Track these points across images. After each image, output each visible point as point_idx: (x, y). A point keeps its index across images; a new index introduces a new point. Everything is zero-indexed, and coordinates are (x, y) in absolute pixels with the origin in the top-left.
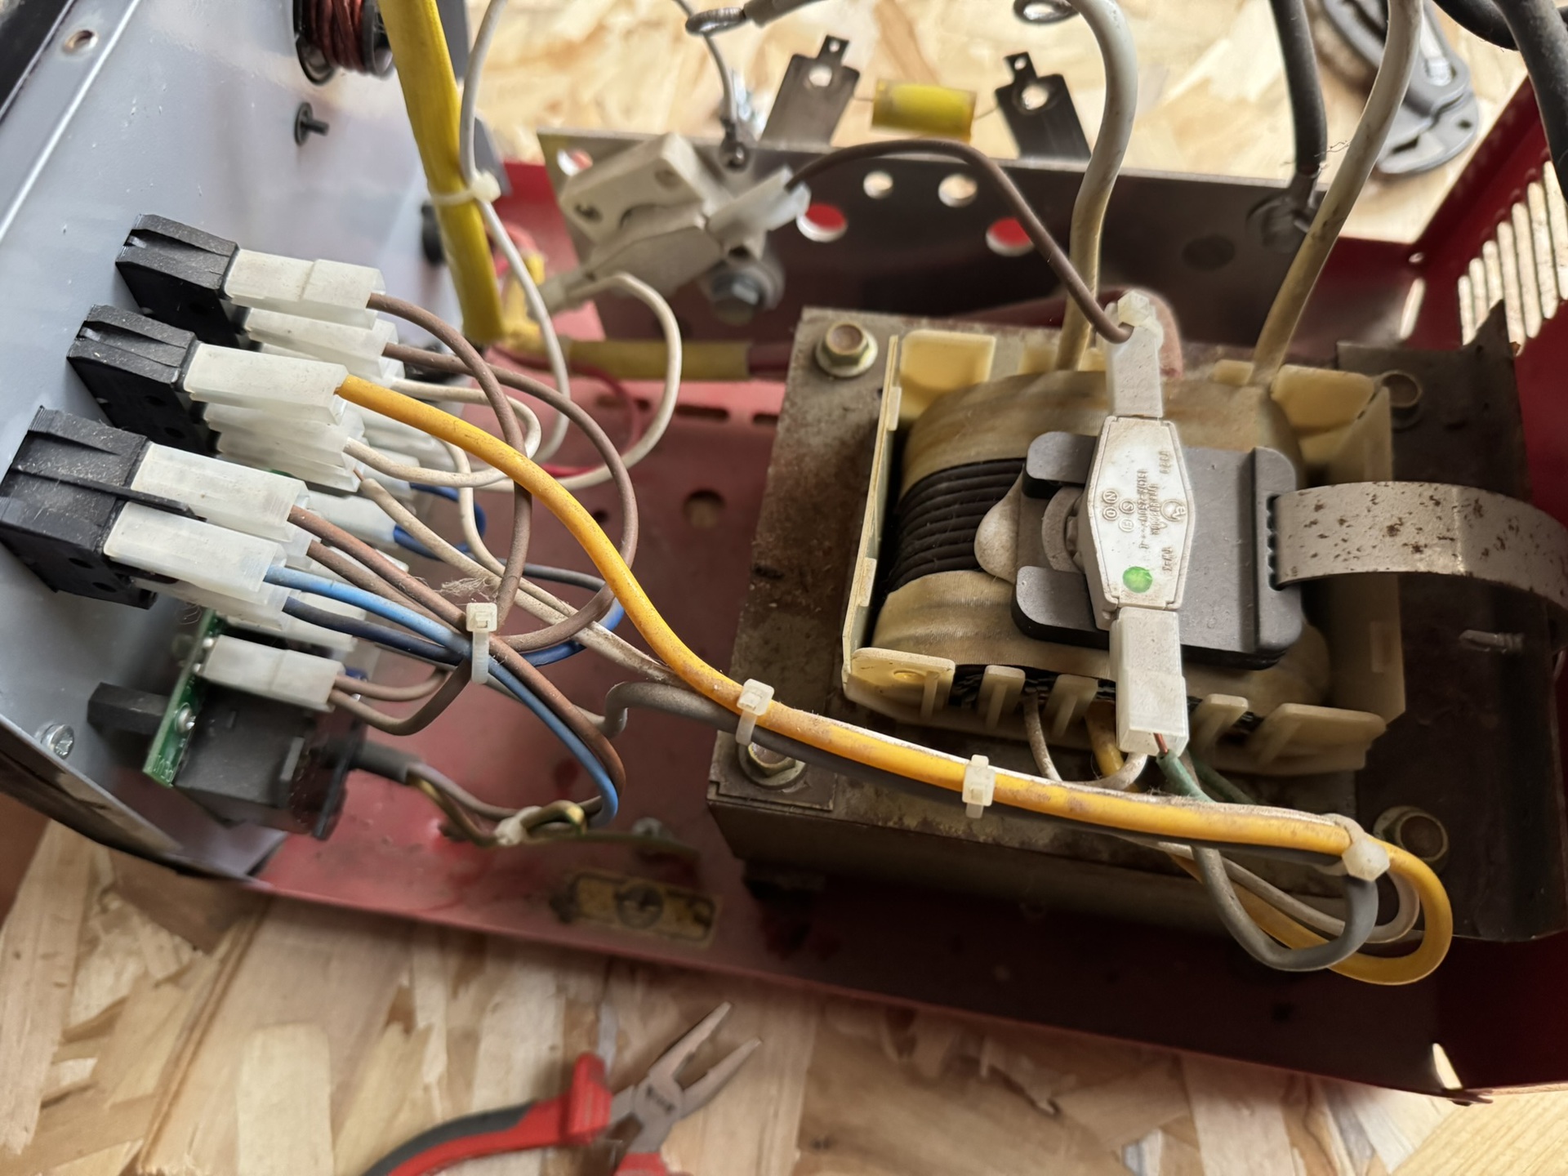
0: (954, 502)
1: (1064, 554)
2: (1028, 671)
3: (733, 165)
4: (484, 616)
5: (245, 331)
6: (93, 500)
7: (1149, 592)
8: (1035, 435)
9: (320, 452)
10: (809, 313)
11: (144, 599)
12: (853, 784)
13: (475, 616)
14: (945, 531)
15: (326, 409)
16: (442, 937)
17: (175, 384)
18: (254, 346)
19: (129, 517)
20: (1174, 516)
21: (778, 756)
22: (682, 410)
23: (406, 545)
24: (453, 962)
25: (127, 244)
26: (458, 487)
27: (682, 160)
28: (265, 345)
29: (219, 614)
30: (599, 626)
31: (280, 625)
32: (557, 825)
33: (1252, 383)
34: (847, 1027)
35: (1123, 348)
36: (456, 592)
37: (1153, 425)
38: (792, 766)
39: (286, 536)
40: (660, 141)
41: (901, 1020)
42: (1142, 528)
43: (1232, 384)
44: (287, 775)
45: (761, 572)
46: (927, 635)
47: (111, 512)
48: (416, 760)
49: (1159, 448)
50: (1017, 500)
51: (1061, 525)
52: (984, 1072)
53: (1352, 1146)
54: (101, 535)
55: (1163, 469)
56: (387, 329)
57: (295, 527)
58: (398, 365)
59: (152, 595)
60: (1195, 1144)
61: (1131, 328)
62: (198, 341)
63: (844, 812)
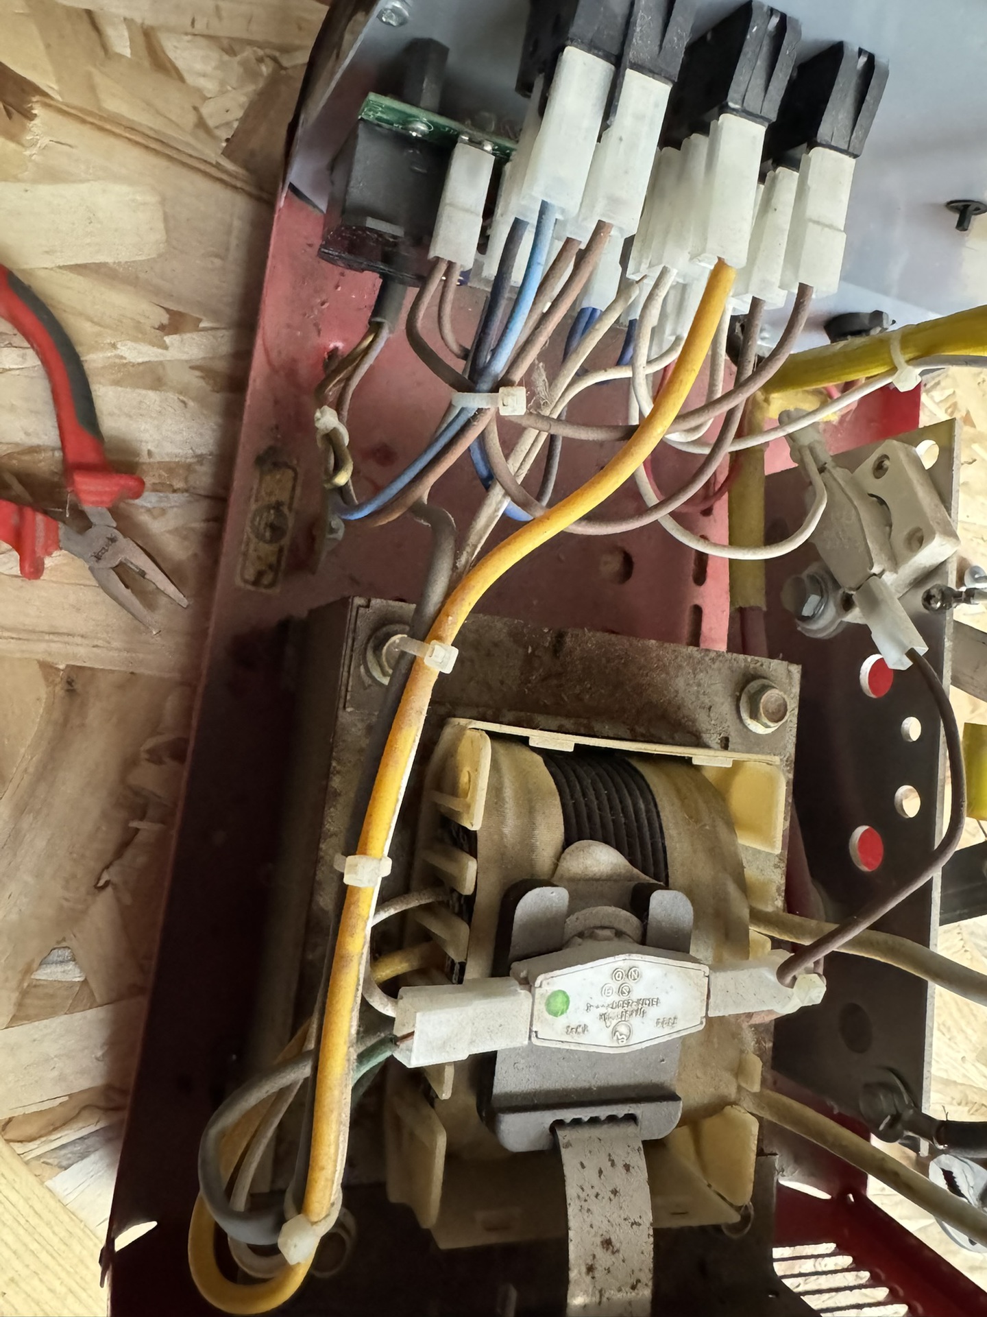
0: (626, 816)
1: (580, 928)
2: (471, 899)
3: (928, 598)
4: (514, 403)
5: (775, 169)
6: (616, 33)
7: (546, 1014)
8: (690, 893)
9: (664, 244)
10: (796, 670)
11: (525, 87)
12: (370, 729)
13: (513, 395)
14: (600, 809)
15: (704, 251)
16: (242, 355)
17: (727, 105)
18: (762, 178)
19: (600, 69)
20: (617, 1033)
21: (393, 662)
22: (702, 559)
23: (580, 321)
24: (221, 366)
25: (861, 51)
26: (632, 363)
27: (933, 552)
28: (762, 187)
29: (514, 155)
30: (507, 503)
31: (502, 215)
32: (332, 461)
33: (739, 1088)
34: (171, 705)
35: (773, 978)
36: (535, 376)
37: (701, 1009)
38: (384, 674)
39: (585, 219)
40: (951, 534)
41: (177, 751)
42: (606, 1005)
43: (739, 1070)
44: (371, 223)
45: (560, 637)
46: (503, 799)
47: (604, 51)
48: (391, 332)
49: (679, 1016)
50: (631, 878)
51: (607, 924)
52: (135, 824)
53: (70, 1149)
54: (582, 42)
55: (661, 1021)
56: (778, 300)
57: (594, 226)
58: (745, 309)
59: (528, 94)
60: (71, 1010)
61: (792, 985)
62: (767, 124)
63: (344, 721)
